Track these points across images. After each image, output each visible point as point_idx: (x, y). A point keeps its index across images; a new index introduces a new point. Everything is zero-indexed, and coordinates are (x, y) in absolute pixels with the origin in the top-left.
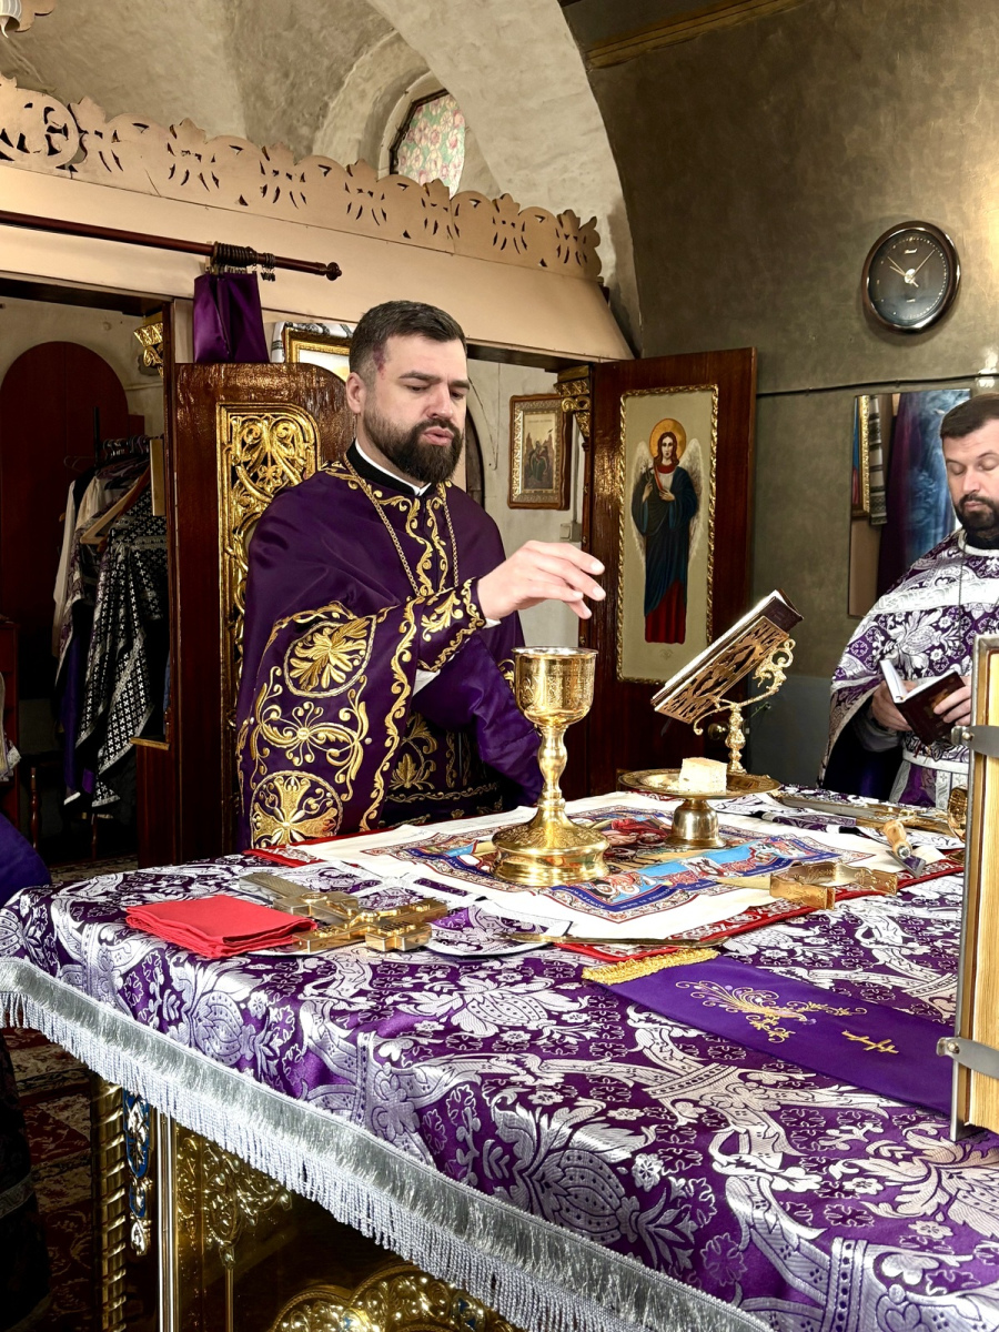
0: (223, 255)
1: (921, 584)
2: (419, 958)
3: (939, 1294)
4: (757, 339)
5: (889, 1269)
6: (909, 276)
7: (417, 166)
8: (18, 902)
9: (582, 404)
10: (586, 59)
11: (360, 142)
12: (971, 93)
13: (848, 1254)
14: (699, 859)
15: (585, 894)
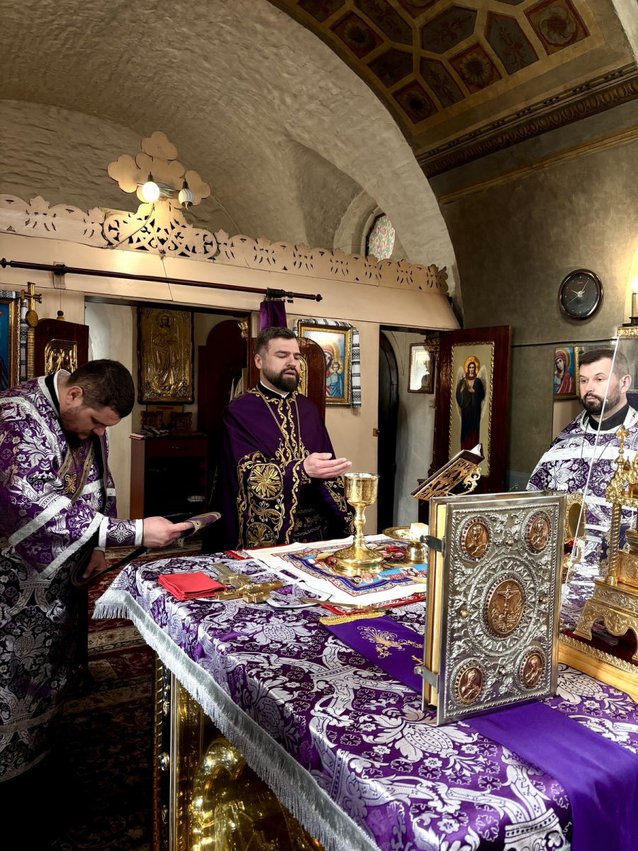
0: (271, 293)
1: (562, 446)
2: (261, 607)
3: (365, 778)
4: (512, 321)
5: (353, 765)
6: (580, 294)
7: (377, 244)
8: (127, 569)
9: (436, 348)
10: (439, 200)
11: (353, 234)
12: (607, 211)
13: (341, 756)
14: (409, 568)
15: (348, 582)
